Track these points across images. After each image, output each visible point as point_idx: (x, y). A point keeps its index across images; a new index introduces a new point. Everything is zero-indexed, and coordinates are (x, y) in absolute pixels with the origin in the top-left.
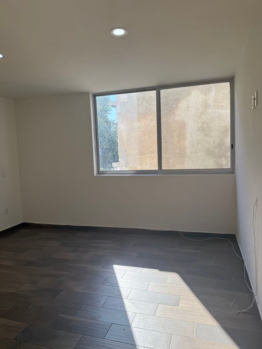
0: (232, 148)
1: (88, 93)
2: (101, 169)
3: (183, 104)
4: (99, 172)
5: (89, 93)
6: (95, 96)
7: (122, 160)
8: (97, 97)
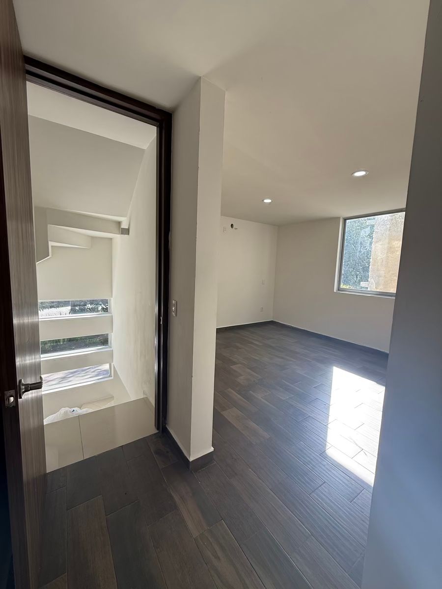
1: (338, 218)
2: (342, 286)
4: (339, 289)
5: (340, 218)
6: (345, 220)
7: (372, 280)
8: (347, 221)
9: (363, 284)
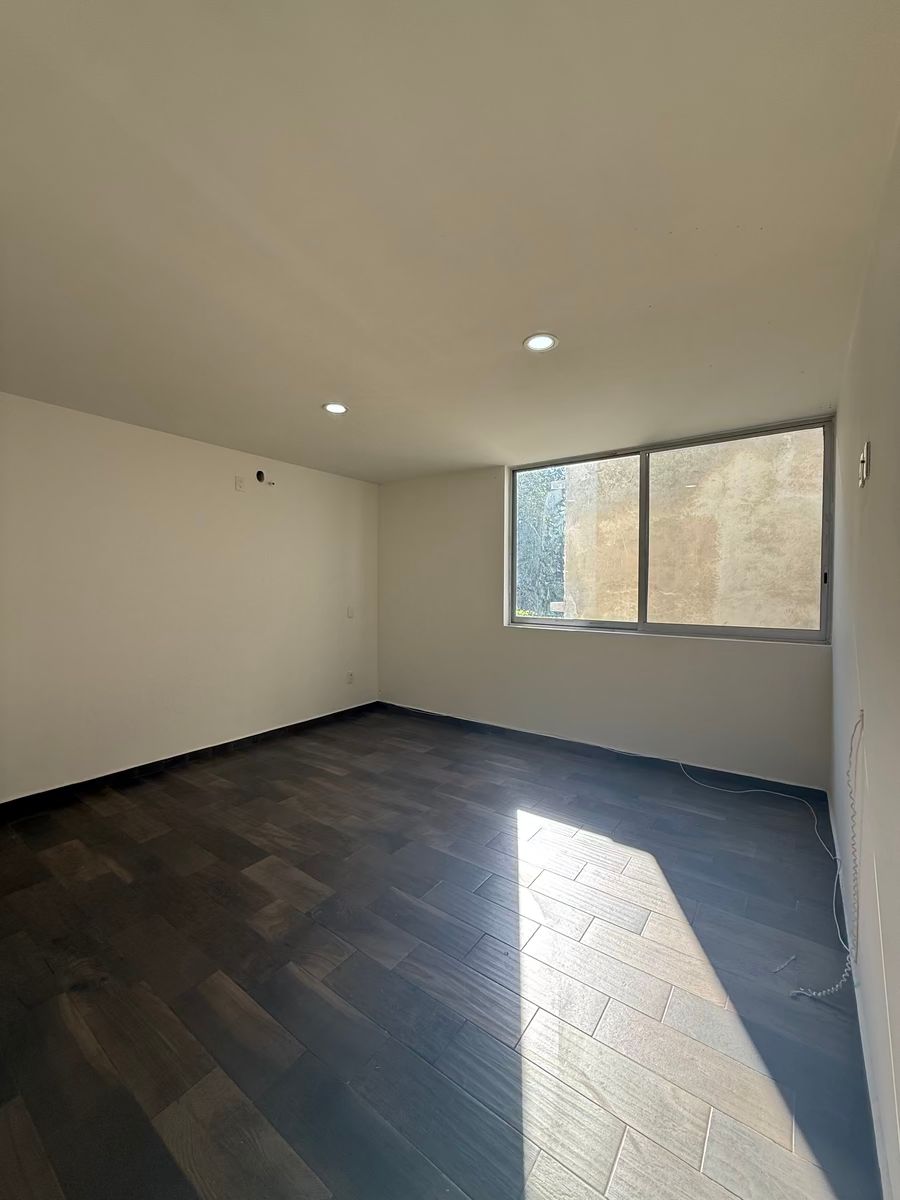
0: (825, 582)
1: (501, 468)
2: (519, 613)
3: (711, 484)
4: (513, 620)
5: (503, 466)
6: (514, 472)
7: (570, 598)
8: (518, 474)
9: (554, 606)
